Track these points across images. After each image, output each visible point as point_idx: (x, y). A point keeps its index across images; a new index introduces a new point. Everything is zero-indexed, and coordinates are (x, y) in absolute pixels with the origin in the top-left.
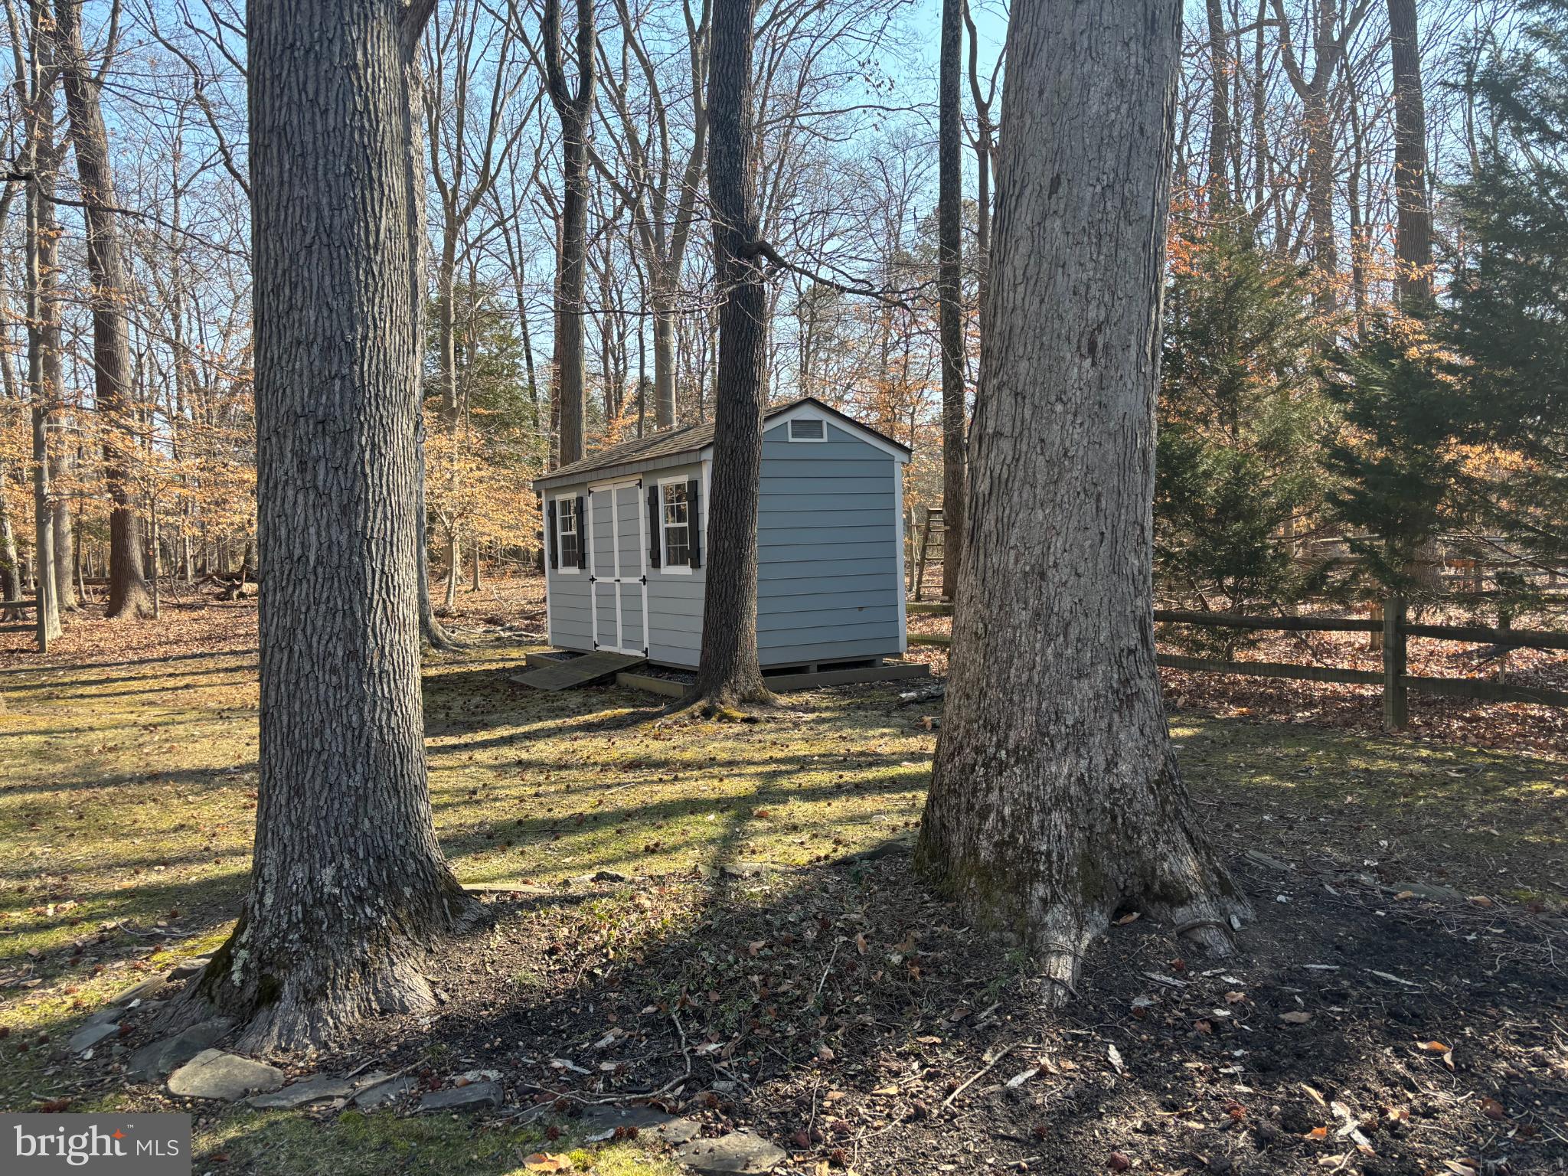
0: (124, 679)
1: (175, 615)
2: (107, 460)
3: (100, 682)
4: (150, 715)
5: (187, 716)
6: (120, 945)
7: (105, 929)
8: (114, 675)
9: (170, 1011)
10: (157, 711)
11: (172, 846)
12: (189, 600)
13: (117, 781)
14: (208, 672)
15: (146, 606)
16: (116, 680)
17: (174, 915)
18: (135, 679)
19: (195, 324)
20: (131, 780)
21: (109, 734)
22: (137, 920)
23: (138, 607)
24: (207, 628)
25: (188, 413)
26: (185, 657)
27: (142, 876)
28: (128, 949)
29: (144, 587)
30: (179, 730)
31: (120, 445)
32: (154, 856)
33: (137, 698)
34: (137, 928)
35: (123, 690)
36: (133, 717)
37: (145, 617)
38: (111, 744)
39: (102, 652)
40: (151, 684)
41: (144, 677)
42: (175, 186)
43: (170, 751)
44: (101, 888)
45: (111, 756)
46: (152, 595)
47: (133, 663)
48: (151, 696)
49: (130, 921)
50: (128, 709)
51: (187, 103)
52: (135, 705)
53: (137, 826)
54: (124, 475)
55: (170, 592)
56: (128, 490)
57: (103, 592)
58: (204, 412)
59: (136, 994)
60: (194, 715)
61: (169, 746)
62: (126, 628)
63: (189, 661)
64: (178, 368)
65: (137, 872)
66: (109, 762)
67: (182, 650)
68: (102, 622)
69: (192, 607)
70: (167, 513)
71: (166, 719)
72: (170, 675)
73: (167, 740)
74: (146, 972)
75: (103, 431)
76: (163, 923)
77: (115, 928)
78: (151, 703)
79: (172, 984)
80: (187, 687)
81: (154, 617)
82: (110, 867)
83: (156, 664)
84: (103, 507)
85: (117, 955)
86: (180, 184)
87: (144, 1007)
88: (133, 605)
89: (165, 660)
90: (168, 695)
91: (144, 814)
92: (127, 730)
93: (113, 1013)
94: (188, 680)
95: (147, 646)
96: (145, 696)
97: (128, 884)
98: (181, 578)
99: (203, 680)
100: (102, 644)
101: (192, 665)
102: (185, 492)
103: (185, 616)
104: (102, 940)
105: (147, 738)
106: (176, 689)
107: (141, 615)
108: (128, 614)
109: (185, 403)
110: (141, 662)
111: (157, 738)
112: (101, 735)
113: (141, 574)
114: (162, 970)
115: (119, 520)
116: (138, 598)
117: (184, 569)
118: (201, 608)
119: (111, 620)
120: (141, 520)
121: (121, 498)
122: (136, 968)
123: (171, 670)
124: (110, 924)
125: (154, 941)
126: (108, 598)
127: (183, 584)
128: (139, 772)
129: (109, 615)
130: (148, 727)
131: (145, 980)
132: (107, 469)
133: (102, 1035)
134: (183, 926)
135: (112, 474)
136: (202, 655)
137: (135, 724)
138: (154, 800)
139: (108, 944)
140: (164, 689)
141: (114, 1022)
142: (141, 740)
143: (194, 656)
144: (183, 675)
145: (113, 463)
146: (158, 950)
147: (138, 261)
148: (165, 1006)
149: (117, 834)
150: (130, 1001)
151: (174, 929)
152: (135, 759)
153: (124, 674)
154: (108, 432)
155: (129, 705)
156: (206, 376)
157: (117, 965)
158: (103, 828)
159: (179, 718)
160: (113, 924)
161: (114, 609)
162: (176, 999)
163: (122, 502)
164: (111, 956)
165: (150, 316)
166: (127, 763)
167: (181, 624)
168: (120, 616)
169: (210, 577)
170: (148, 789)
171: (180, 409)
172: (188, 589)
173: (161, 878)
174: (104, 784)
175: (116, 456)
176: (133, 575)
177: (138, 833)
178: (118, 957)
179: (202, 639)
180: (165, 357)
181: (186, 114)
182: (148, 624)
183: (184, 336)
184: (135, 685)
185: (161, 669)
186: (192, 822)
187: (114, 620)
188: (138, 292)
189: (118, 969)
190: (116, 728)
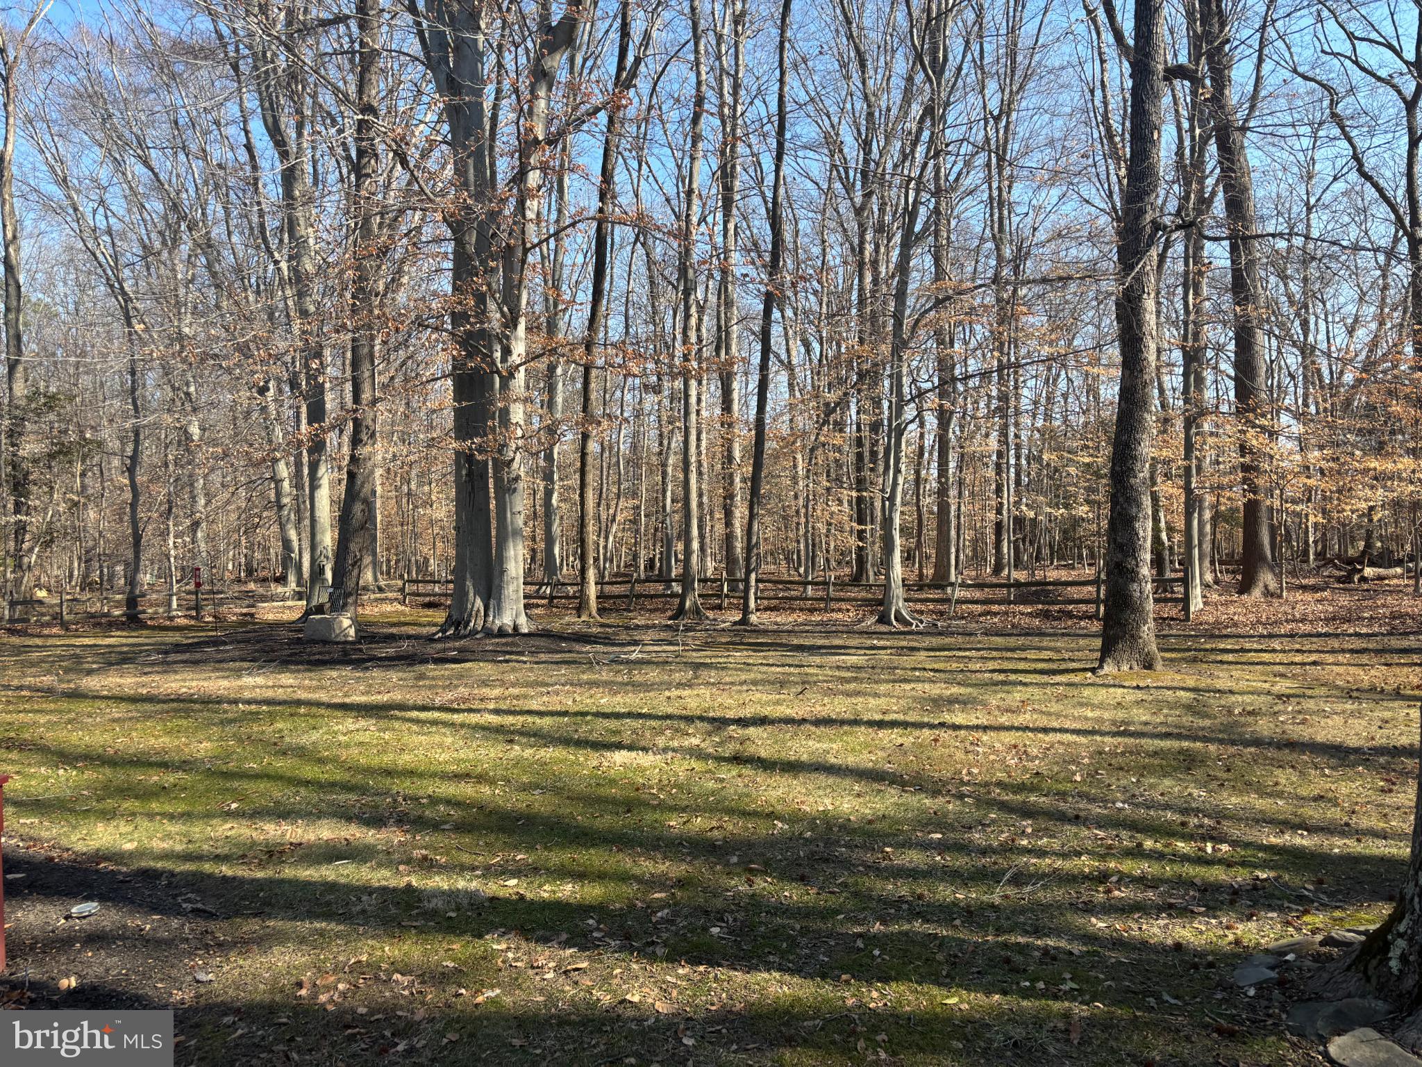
0: (1256, 651)
1: (1299, 596)
2: (1242, 456)
3: (1236, 651)
4: (1282, 686)
5: (1317, 692)
6: (1272, 896)
7: (1257, 878)
8: (1247, 646)
9: (1325, 976)
10: (1288, 683)
11: (1312, 813)
12: (1311, 581)
13: (1257, 742)
14: (1333, 651)
15: (1273, 585)
16: (1250, 651)
17: (1320, 882)
18: (1265, 651)
19: (1322, 325)
20: (1270, 744)
21: (1248, 698)
22: (1287, 877)
23: (1266, 587)
24: (1331, 609)
25: (1313, 409)
26: (1311, 635)
27: (1287, 837)
28: (1279, 902)
29: (1272, 569)
30: (1310, 704)
31: (1254, 442)
32: (1297, 820)
33: (1269, 668)
34: (1286, 885)
35: (1257, 660)
36: (1267, 686)
37: (1272, 595)
38: (1250, 708)
39: (1235, 625)
40: (1279, 657)
41: (1274, 651)
42: (1307, 204)
43: (1304, 722)
44: (1250, 839)
45: (1250, 719)
46: (1279, 577)
47: (1262, 636)
48: (1281, 669)
49: (1280, 877)
50: (1264, 678)
51: (1320, 124)
52: (1268, 675)
53: (1279, 788)
54: (1256, 469)
55: (1293, 573)
56: (1261, 482)
57: (1233, 572)
58: (1328, 406)
59: (1292, 948)
60: (1323, 691)
61: (1302, 717)
62: (1256, 605)
63: (1315, 640)
64: (1305, 368)
65: (1282, 832)
66: (1249, 725)
67: (1305, 628)
68: (1235, 598)
69: (1314, 589)
70: (1294, 502)
71: (1298, 692)
72: (1298, 651)
73: (1300, 712)
74: (1299, 930)
75: (1239, 431)
76: (1311, 887)
77: (1266, 880)
78: (1282, 675)
79: (1323, 949)
80: (1315, 663)
81: (1280, 596)
82: (1257, 821)
83: (1284, 640)
84: (1236, 498)
85: (1270, 906)
86: (1312, 201)
87: (1298, 963)
88: (1261, 585)
89: (1292, 636)
90: (1297, 670)
91: (1285, 778)
92: (1263, 698)
93: (1271, 960)
94: (1314, 657)
95: (1276, 622)
96: (1277, 668)
97: (1274, 840)
98: (1302, 561)
99: (1330, 658)
100: (1236, 618)
101: (1318, 643)
102: (1309, 482)
103: (1308, 597)
104: (1255, 888)
105: (1280, 707)
106: (1304, 664)
107: (1267, 593)
108: (1257, 593)
109: (1310, 400)
110: (1271, 636)
111: (1290, 709)
112: (1240, 698)
113: (1269, 556)
114: (1313, 933)
115: (1252, 508)
116: (1267, 578)
117: (1306, 553)
118: (1323, 590)
119: (1243, 597)
120: (1271, 509)
121: (1254, 489)
122: (1288, 923)
123: (1298, 646)
124: (1263, 875)
125: (1304, 903)
126: (1239, 577)
127: (1305, 566)
128: (1277, 738)
129: (1241, 592)
130: (1283, 697)
131: (1297, 937)
132: (1243, 465)
133: (1263, 978)
134: (1331, 895)
135: (1246, 468)
136: (1326, 635)
137: (1269, 693)
138: (1293, 767)
139: (1261, 892)
140: (1292, 663)
141: (1272, 968)
142: (1276, 709)
143: (1319, 635)
144: (1310, 652)
145: (1247, 459)
146: (1306, 912)
147: (1273, 279)
148: (1319, 969)
149: (1262, 793)
150: (1286, 954)
151: (1321, 896)
152: (1272, 725)
153: (1255, 646)
154: (1244, 432)
155: (1263, 674)
156: (1331, 373)
157: (1270, 915)
158: (1249, 784)
159: (1309, 692)
160: (1265, 876)
161: (1245, 587)
162: (1330, 966)
163: (1255, 493)
164: (1263, 905)
165: (1281, 325)
166: (1264, 727)
167: (1306, 604)
168: (1250, 594)
169: (1331, 561)
170: (1286, 755)
171: (1306, 405)
172: (1310, 572)
173: (1305, 842)
174: (1247, 744)
175: (1251, 452)
176: (1263, 558)
177: (1280, 795)
178: (1271, 908)
179: (1326, 619)
180: (1293, 359)
181: (1321, 133)
182: (1276, 602)
183: (1311, 339)
184: (1266, 657)
185: (1288, 644)
186: (1330, 795)
187: (1245, 597)
188: (1272, 305)
189: (1272, 919)
190: (1252, 693)
